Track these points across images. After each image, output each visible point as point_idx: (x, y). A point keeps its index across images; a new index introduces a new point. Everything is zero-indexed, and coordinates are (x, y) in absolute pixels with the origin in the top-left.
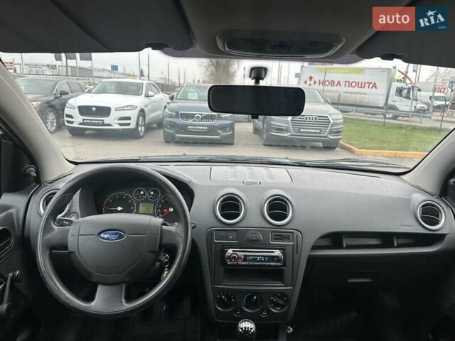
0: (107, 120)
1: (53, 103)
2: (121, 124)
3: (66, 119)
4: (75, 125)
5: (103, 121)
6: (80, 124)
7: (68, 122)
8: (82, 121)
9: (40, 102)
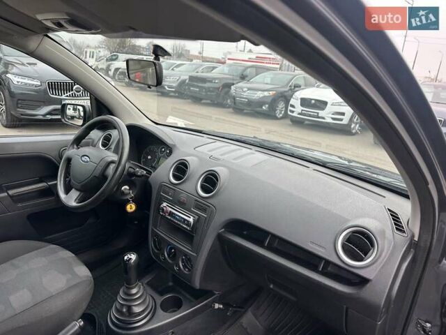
0: (321, 113)
1: (286, 94)
2: (334, 119)
3: (290, 108)
4: (295, 114)
5: (318, 113)
6: (299, 114)
7: (291, 111)
8: (300, 112)
9: (274, 92)
